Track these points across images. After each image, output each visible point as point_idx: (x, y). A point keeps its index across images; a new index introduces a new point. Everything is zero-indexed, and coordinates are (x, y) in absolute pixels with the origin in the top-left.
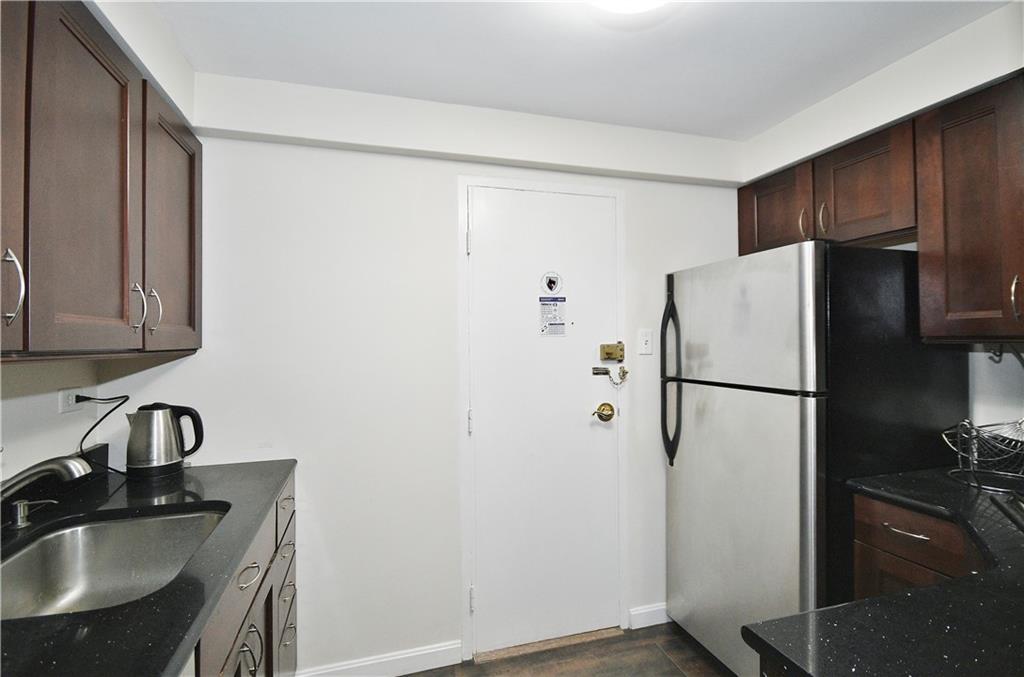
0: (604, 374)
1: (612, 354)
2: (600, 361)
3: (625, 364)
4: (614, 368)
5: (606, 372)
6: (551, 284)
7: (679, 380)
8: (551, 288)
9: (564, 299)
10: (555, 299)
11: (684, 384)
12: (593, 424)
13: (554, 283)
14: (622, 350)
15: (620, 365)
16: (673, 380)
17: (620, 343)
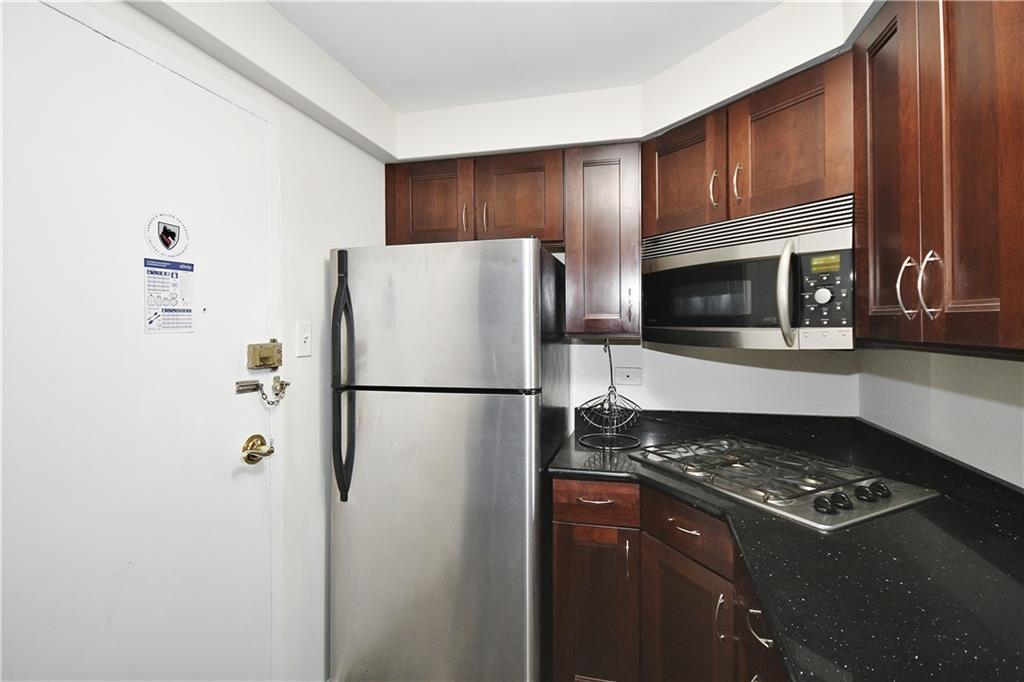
0: (255, 390)
1: (266, 358)
2: (247, 372)
3: (282, 373)
4: (266, 379)
5: (257, 387)
6: (167, 236)
7: (352, 388)
8: (167, 244)
9: (190, 267)
10: (175, 266)
11: (359, 393)
12: (237, 473)
13: (173, 235)
14: (280, 352)
15: (275, 374)
16: (343, 388)
17: (274, 341)
